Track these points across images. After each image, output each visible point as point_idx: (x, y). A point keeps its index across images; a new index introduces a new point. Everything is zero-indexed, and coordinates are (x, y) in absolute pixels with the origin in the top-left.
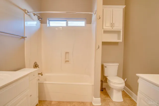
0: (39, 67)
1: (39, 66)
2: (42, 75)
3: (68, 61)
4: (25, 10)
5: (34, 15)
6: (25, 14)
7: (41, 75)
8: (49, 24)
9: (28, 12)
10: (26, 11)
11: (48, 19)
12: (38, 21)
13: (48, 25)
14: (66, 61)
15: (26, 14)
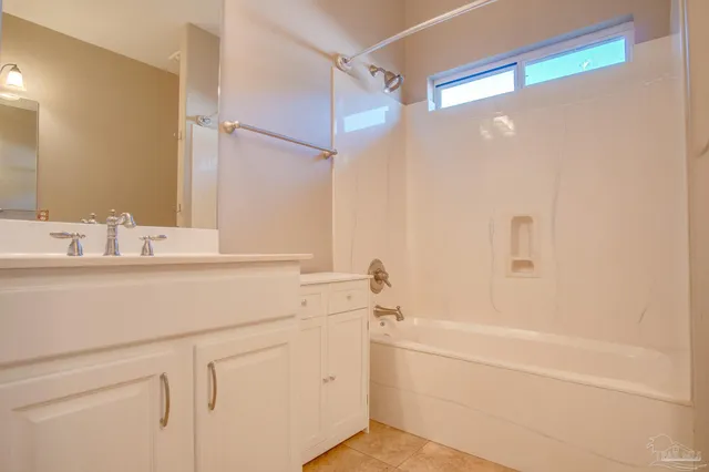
0: (389, 285)
1: (389, 280)
2: (400, 318)
3: (529, 264)
4: (333, 57)
5: (373, 73)
6: (335, 69)
7: (394, 317)
8: (437, 100)
9: (345, 61)
10: (339, 60)
11: (433, 81)
12: (387, 91)
13: (432, 106)
14: (518, 265)
15: (339, 68)
